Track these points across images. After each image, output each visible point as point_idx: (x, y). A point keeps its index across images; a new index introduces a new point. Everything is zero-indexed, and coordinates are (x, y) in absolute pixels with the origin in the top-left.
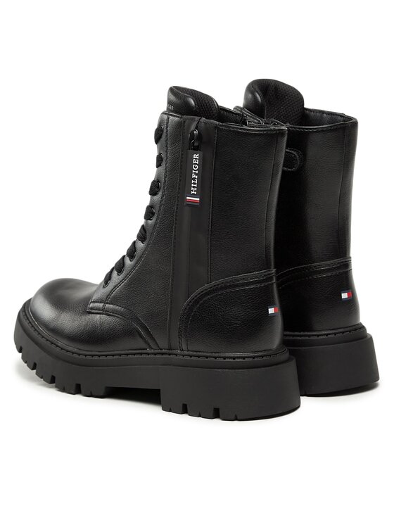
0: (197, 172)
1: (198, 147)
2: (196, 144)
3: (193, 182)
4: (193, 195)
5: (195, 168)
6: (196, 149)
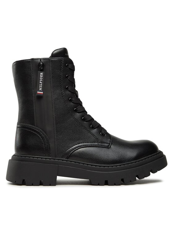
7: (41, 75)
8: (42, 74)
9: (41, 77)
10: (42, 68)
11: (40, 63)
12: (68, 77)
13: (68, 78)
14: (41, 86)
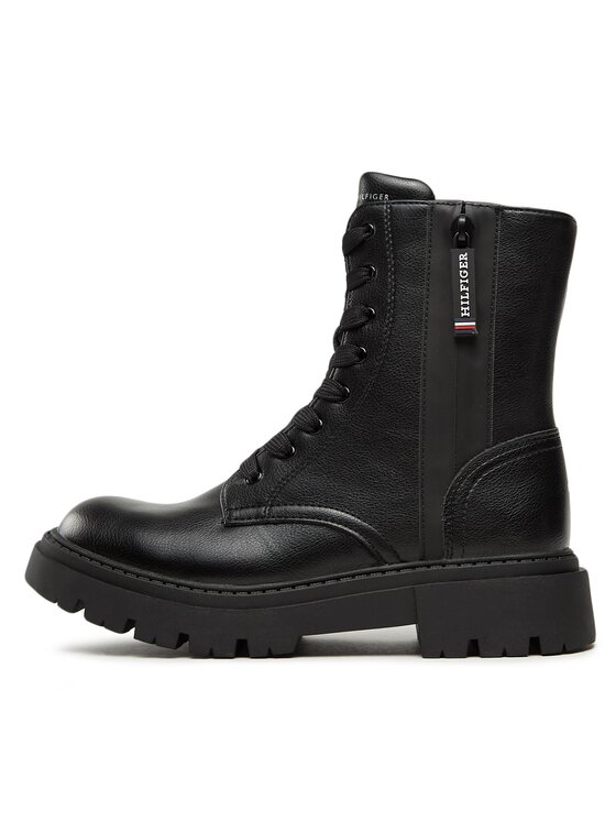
0: (467, 281)
1: (465, 242)
2: (462, 239)
3: (462, 297)
4: (466, 319)
5: (464, 275)
6: (462, 246)
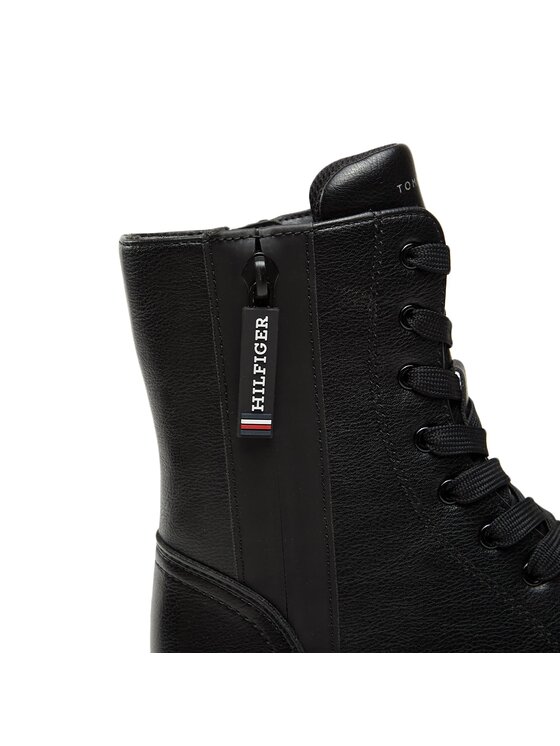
7: (262, 329)
8: (262, 322)
9: (260, 341)
10: (262, 292)
11: (252, 260)
12: (409, 314)
13: (410, 321)
14: (259, 387)
